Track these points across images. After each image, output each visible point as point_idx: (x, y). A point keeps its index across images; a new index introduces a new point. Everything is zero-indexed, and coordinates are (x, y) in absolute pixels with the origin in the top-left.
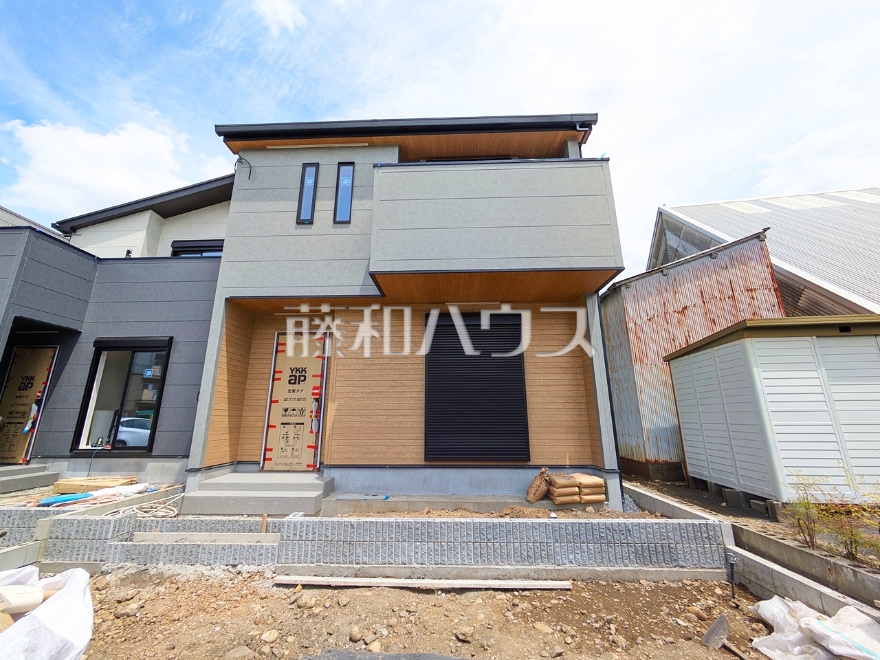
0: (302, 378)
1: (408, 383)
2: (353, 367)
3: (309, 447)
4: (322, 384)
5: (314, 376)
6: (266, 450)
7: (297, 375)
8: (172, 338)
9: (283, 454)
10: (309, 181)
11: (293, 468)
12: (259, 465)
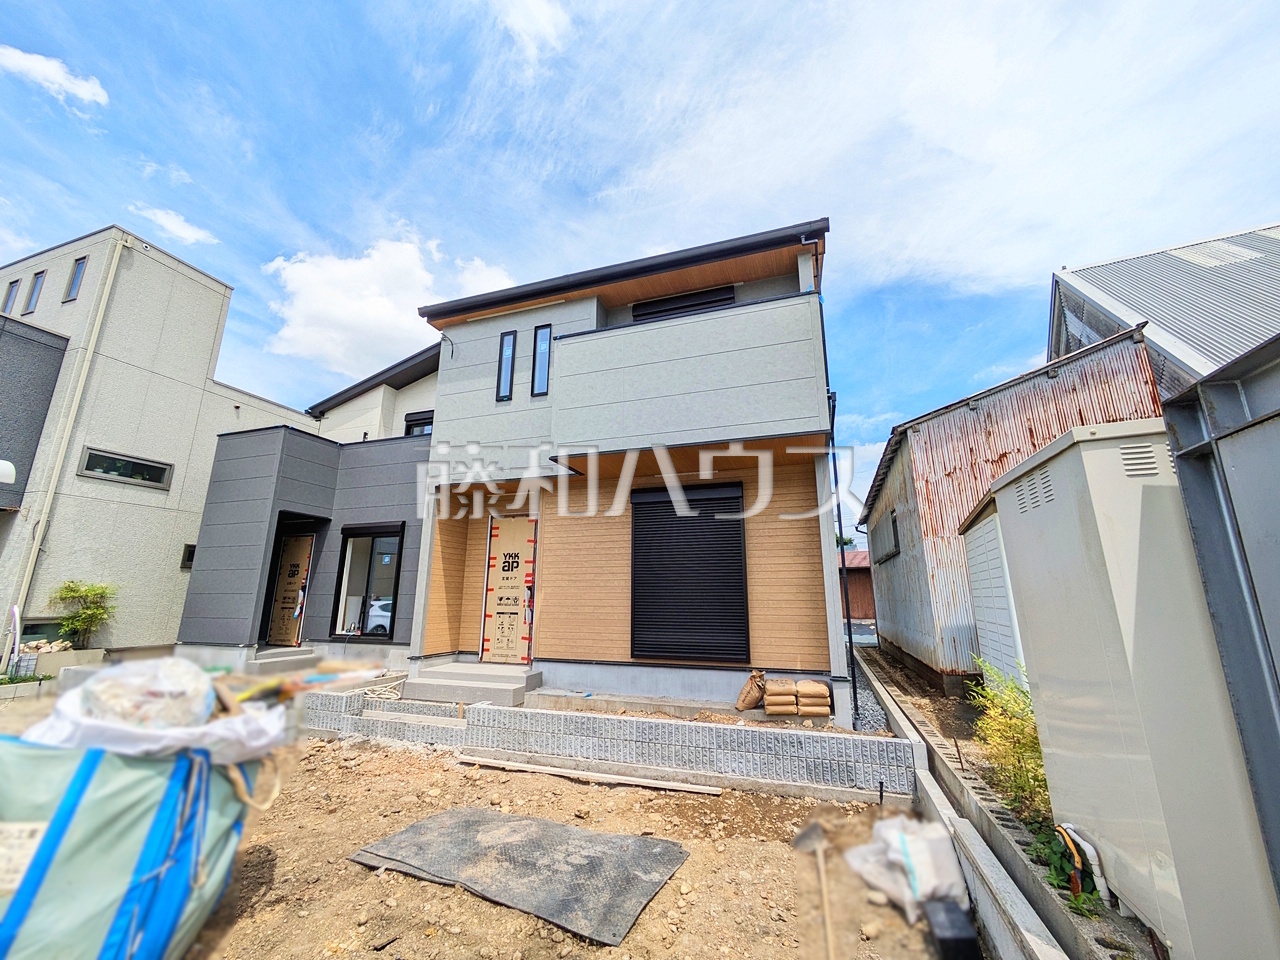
0: (515, 565)
1: (615, 570)
2: (558, 553)
3: (523, 638)
4: (534, 570)
5: (526, 562)
6: (484, 640)
7: (511, 561)
8: (404, 523)
9: (500, 645)
10: (508, 352)
11: (509, 660)
12: (478, 655)
